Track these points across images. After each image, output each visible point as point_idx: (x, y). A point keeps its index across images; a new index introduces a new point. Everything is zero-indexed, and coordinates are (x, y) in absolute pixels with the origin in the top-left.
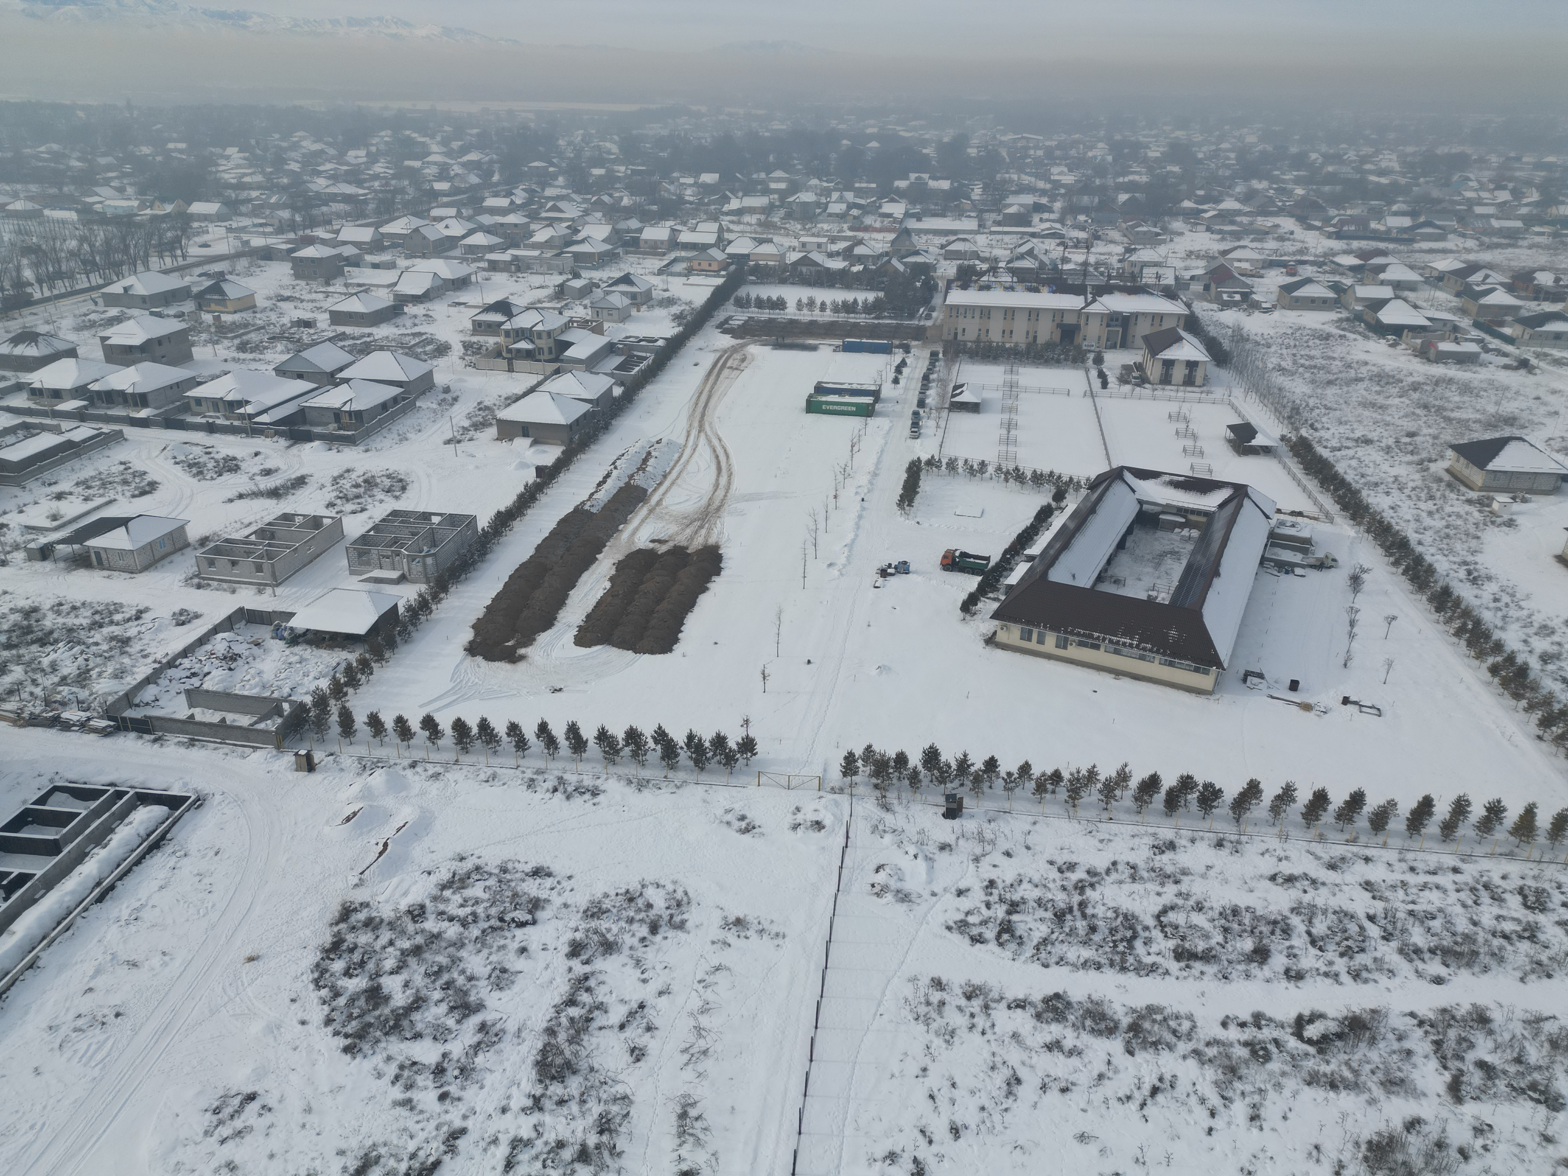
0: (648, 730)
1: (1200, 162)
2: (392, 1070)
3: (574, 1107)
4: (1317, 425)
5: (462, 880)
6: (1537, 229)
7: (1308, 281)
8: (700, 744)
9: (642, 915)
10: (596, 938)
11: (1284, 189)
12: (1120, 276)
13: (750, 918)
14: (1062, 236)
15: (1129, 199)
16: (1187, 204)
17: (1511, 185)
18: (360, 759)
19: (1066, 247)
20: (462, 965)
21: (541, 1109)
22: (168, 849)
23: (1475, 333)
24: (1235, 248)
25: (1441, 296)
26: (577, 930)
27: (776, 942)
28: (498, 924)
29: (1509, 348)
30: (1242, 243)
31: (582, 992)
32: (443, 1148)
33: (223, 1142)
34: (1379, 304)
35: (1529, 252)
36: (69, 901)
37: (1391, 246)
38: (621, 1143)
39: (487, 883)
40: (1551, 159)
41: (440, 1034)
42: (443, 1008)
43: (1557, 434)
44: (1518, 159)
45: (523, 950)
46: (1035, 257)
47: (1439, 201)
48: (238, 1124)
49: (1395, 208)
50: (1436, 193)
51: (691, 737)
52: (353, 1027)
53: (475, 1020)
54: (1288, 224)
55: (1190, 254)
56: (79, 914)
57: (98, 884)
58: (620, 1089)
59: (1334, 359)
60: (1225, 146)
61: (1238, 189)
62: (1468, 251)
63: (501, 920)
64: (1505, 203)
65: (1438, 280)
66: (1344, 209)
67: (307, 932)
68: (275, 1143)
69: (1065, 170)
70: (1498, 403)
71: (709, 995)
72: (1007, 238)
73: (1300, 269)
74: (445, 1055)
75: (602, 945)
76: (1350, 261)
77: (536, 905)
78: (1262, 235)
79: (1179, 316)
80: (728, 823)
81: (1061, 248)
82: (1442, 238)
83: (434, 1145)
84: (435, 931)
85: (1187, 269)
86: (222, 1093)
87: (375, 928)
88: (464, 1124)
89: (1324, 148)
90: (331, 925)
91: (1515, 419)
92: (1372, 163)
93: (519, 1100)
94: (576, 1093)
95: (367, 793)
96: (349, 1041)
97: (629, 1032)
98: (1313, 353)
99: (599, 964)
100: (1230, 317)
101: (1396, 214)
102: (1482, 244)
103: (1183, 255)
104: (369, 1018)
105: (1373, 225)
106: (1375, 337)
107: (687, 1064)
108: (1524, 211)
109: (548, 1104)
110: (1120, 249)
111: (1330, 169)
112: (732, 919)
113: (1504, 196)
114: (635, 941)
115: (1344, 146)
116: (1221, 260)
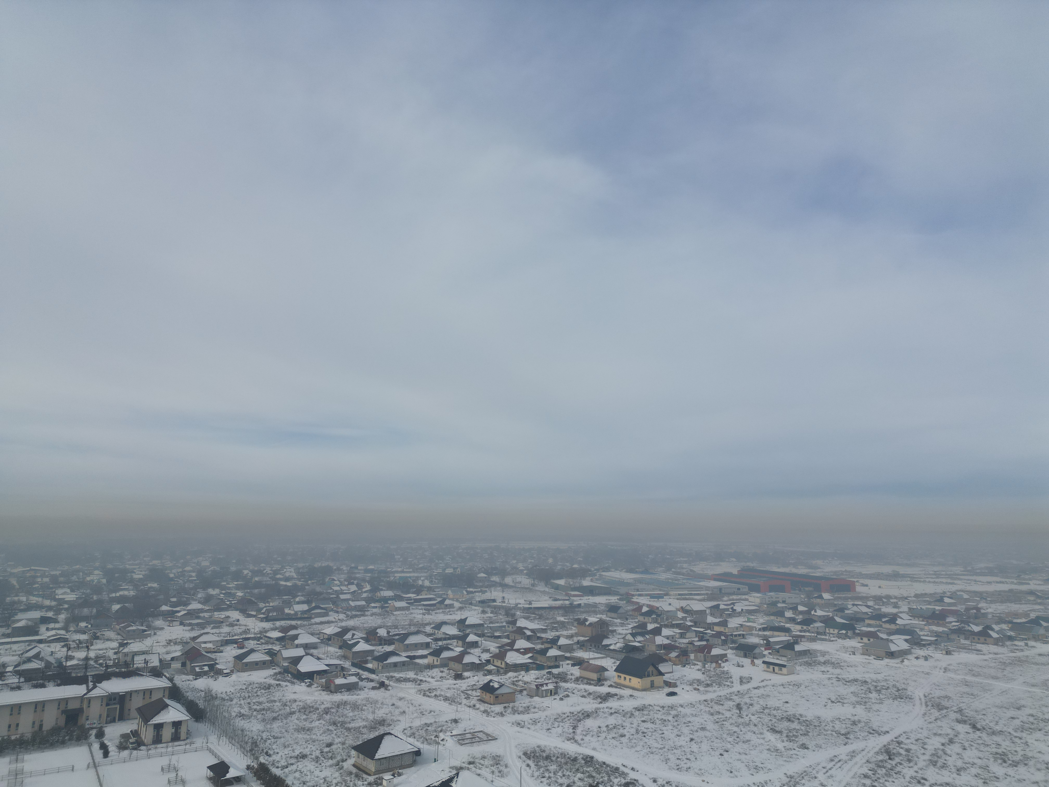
1: (172, 579)
4: (271, 752)
6: (373, 605)
7: (252, 651)
11: (230, 593)
12: (115, 665)
14: (65, 640)
15: (121, 608)
16: (164, 608)
17: (355, 582)
19: (69, 649)
23: (354, 670)
24: (201, 635)
25: (332, 649)
29: (373, 676)
30: (206, 631)
34: (296, 660)
35: (371, 618)
37: (299, 622)
40: (371, 567)
43: (408, 725)
44: (356, 568)
46: (42, 659)
47: (321, 593)
49: (297, 599)
50: (318, 589)
54: (235, 615)
55: (169, 642)
59: (275, 701)
60: (188, 568)
61: (200, 596)
62: (341, 621)
64: (355, 591)
65: (328, 640)
66: (268, 602)
69: (68, 591)
70: (373, 713)
72: (15, 647)
73: (246, 643)
76: (276, 634)
78: (218, 624)
79: (164, 688)
81: (65, 649)
82: (326, 615)
85: (168, 653)
89: (251, 567)
91: (384, 721)
92: (280, 574)
98: (262, 699)
100: (202, 683)
101: (298, 603)
102: (347, 616)
103: (165, 643)
105: (287, 611)
106: (298, 683)
108: (365, 595)
110: (115, 645)
111: (257, 579)
113: (353, 588)
115: (263, 565)
116: (193, 644)
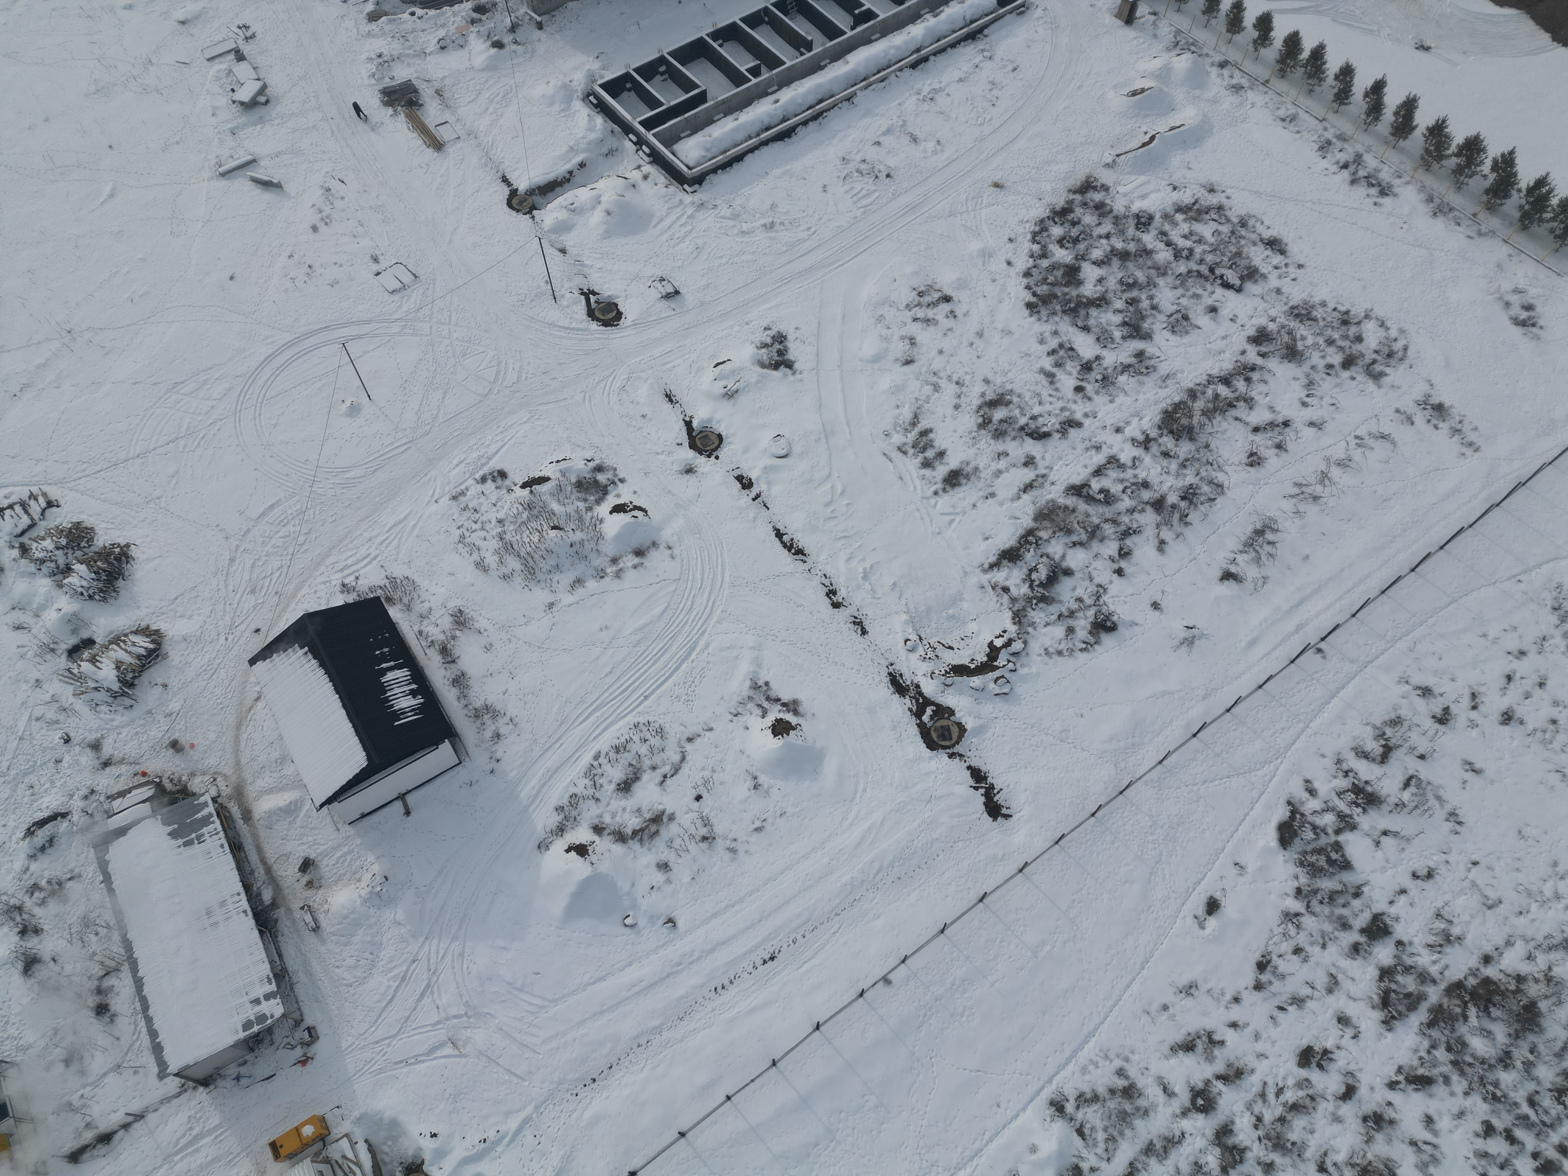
0: (1494, 149)
2: (1053, 343)
3: (1174, 466)
5: (1199, 212)
8: (1546, 197)
9: (1346, 344)
10: (1286, 338)
13: (1454, 412)
18: (1178, 32)
20: (1154, 291)
21: (1147, 449)
22: (980, 45)
26: (1273, 320)
27: (1464, 450)
28: (1206, 272)
31: (1241, 379)
32: (1058, 426)
33: (915, 320)
36: (893, 54)
38: (1193, 517)
39: (1221, 228)
41: (1104, 339)
42: (1118, 319)
45: (1213, 310)
48: (930, 313)
51: (1541, 182)
52: (1042, 290)
53: (1137, 345)
56: (894, 71)
57: (918, 50)
58: (1220, 477)
63: (1212, 270)
67: (1049, 187)
68: (947, 344)
71: (1357, 455)
74: (1098, 358)
75: (1288, 347)
77: (1252, 274)
80: (1508, 304)
83: (1053, 420)
84: (1150, 246)
86: (929, 283)
87: (1102, 215)
88: (1083, 420)
90: (1070, 191)
93: (1133, 430)
94: (1182, 456)
95: (1164, 75)
96: (1034, 300)
97: (1258, 438)
99: (1273, 364)
104: (1058, 291)
107: (1292, 496)
109: (1154, 448)
112: (1435, 400)
114: (1321, 364)
